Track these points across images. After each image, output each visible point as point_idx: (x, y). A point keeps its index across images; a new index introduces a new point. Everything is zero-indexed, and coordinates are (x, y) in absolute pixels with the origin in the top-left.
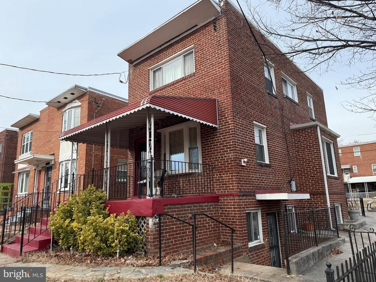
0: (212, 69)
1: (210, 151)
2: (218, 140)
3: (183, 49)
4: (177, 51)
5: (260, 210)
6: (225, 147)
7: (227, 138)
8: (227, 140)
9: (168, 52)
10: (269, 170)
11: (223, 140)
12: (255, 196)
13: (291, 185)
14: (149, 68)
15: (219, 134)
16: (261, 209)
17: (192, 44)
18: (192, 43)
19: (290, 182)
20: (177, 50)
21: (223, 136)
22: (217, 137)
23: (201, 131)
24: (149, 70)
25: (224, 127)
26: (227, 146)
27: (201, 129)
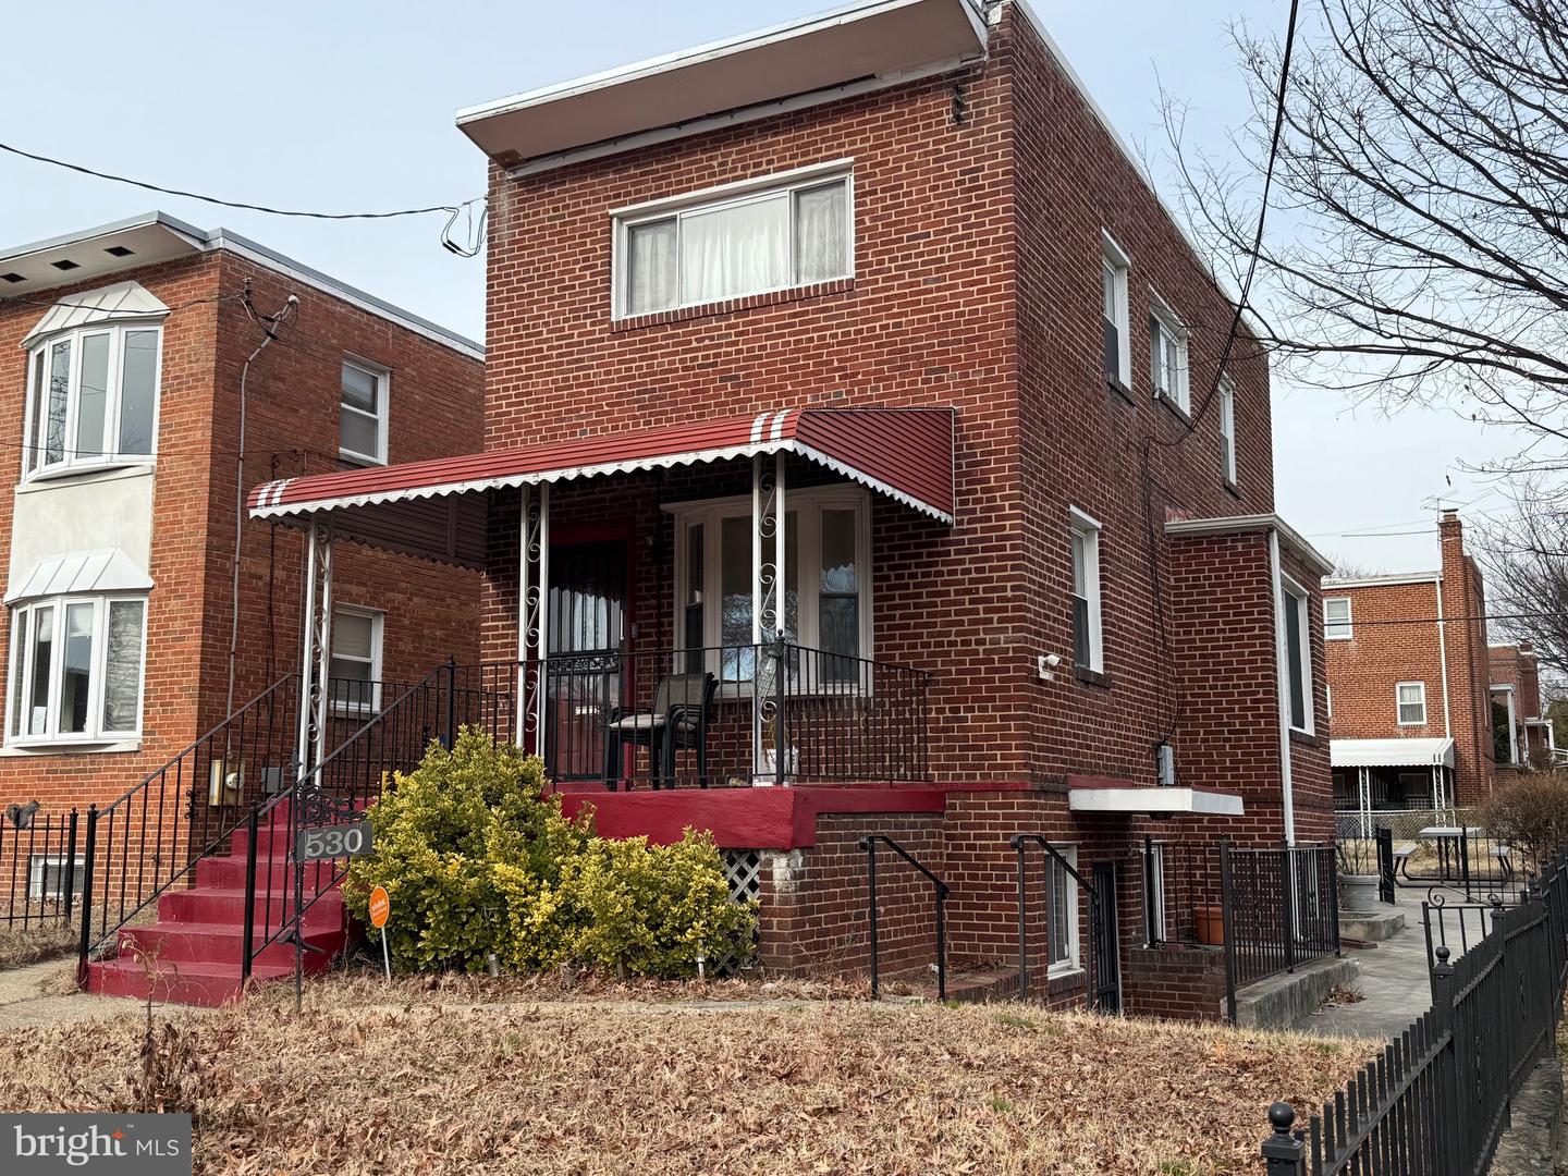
0: (937, 280)
1: (912, 616)
2: (954, 572)
3: (800, 165)
4: (764, 167)
5: (1075, 851)
6: (981, 607)
7: (992, 569)
8: (990, 580)
9: (720, 160)
10: (1104, 699)
11: (974, 575)
12: (1066, 795)
13: (1158, 760)
14: (611, 212)
15: (957, 552)
16: (1079, 847)
17: (847, 154)
18: (847, 148)
19: (1157, 747)
20: (770, 162)
21: (972, 561)
22: (945, 563)
23: (876, 531)
24: (612, 217)
25: (978, 526)
26: (990, 600)
27: (875, 521)
